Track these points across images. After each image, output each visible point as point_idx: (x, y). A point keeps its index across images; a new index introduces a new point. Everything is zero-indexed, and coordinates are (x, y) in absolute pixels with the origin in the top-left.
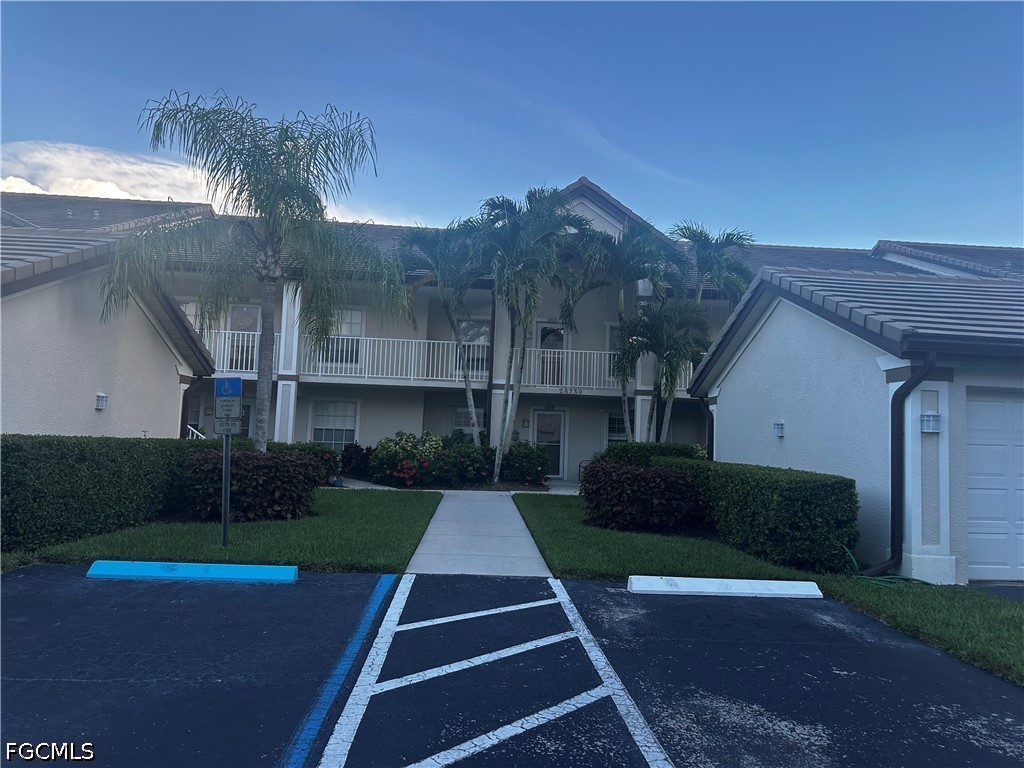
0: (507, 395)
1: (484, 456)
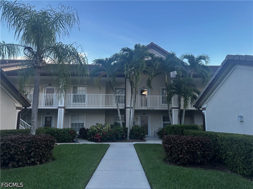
0: (131, 110)
1: (124, 130)
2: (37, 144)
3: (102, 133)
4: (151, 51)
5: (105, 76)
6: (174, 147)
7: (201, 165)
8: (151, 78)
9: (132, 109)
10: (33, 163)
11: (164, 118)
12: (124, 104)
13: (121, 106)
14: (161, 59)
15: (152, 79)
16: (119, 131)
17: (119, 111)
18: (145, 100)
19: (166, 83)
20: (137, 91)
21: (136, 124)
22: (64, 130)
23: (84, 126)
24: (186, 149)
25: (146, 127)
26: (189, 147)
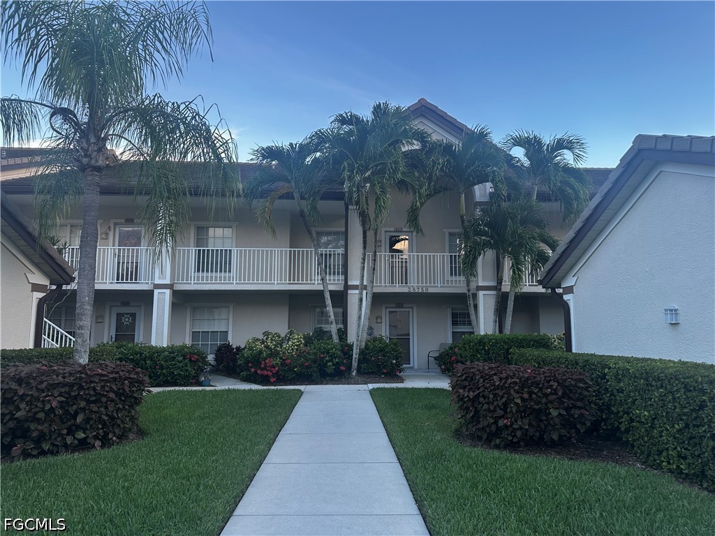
0: (361, 294)
1: (342, 351)
2: (94, 389)
3: (281, 358)
4: (418, 124)
5: (289, 196)
6: (484, 397)
7: (561, 446)
8: (418, 204)
9: (364, 292)
10: (84, 445)
11: (454, 315)
12: (342, 277)
13: (335, 283)
14: (448, 148)
15: (422, 204)
16: (328, 353)
17: (327, 295)
18: (402, 267)
19: (462, 217)
20: (381, 241)
21: (376, 334)
22: (171, 350)
23: (230, 338)
24: (519, 401)
25: (405, 341)
26: (526, 396)
